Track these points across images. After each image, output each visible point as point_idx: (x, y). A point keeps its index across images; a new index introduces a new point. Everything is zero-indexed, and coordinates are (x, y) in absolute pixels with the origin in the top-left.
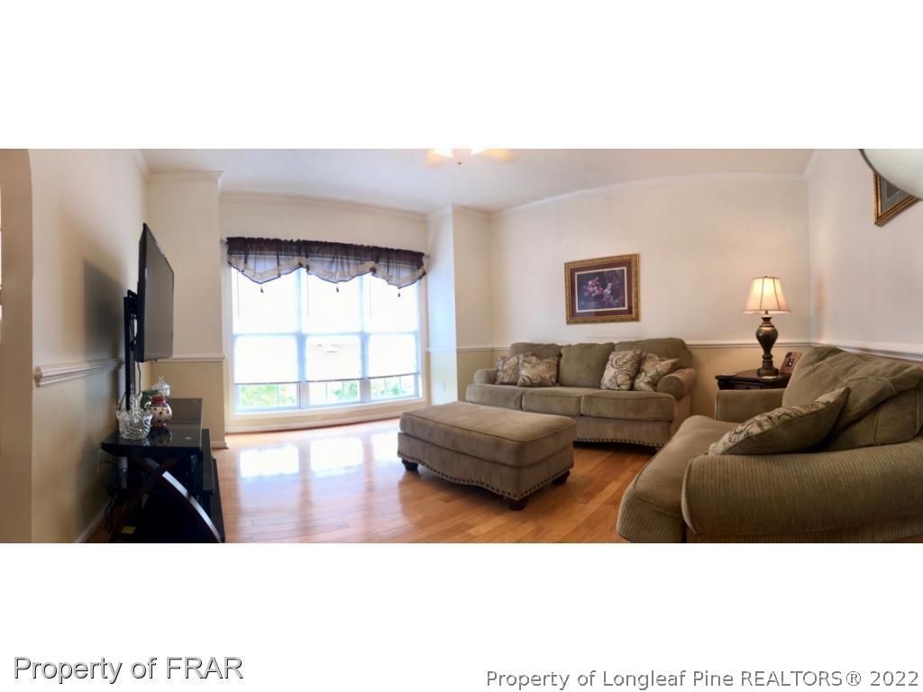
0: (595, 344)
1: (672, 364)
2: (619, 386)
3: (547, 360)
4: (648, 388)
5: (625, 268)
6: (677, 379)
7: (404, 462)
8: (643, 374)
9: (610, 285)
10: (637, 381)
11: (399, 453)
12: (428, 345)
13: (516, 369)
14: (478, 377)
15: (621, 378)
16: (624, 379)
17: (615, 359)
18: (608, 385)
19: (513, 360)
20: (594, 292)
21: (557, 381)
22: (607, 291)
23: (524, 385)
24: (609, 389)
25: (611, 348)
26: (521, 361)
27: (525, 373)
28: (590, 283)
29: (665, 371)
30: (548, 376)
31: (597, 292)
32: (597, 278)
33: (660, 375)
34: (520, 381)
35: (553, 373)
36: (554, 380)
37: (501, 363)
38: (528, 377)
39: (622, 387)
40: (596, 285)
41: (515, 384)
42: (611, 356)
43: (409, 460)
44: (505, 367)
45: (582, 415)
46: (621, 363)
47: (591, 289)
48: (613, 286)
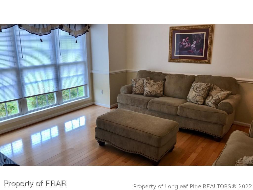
0: (185, 75)
1: (227, 94)
2: (197, 102)
3: (158, 82)
4: (213, 105)
5: (205, 33)
6: (229, 103)
7: (99, 142)
8: (211, 97)
9: (195, 42)
10: (207, 100)
11: (96, 137)
12: (92, 69)
13: (143, 86)
14: (123, 90)
15: (198, 98)
16: (200, 98)
17: (195, 87)
18: (191, 100)
19: (141, 81)
20: (185, 45)
21: (163, 94)
22: (193, 46)
23: (147, 96)
24: (191, 102)
25: (193, 79)
26: (145, 83)
27: (147, 89)
28: (184, 40)
29: (223, 98)
30: (159, 91)
31: (187, 46)
32: (188, 38)
33: (220, 100)
34: (145, 93)
35: (162, 90)
36: (162, 93)
37: (135, 82)
38: (149, 92)
39: (199, 102)
40: (187, 42)
41: (143, 94)
42: (193, 84)
43: (100, 140)
44: (137, 85)
45: (178, 115)
46: (199, 90)
47: (184, 44)
48: (197, 42)
